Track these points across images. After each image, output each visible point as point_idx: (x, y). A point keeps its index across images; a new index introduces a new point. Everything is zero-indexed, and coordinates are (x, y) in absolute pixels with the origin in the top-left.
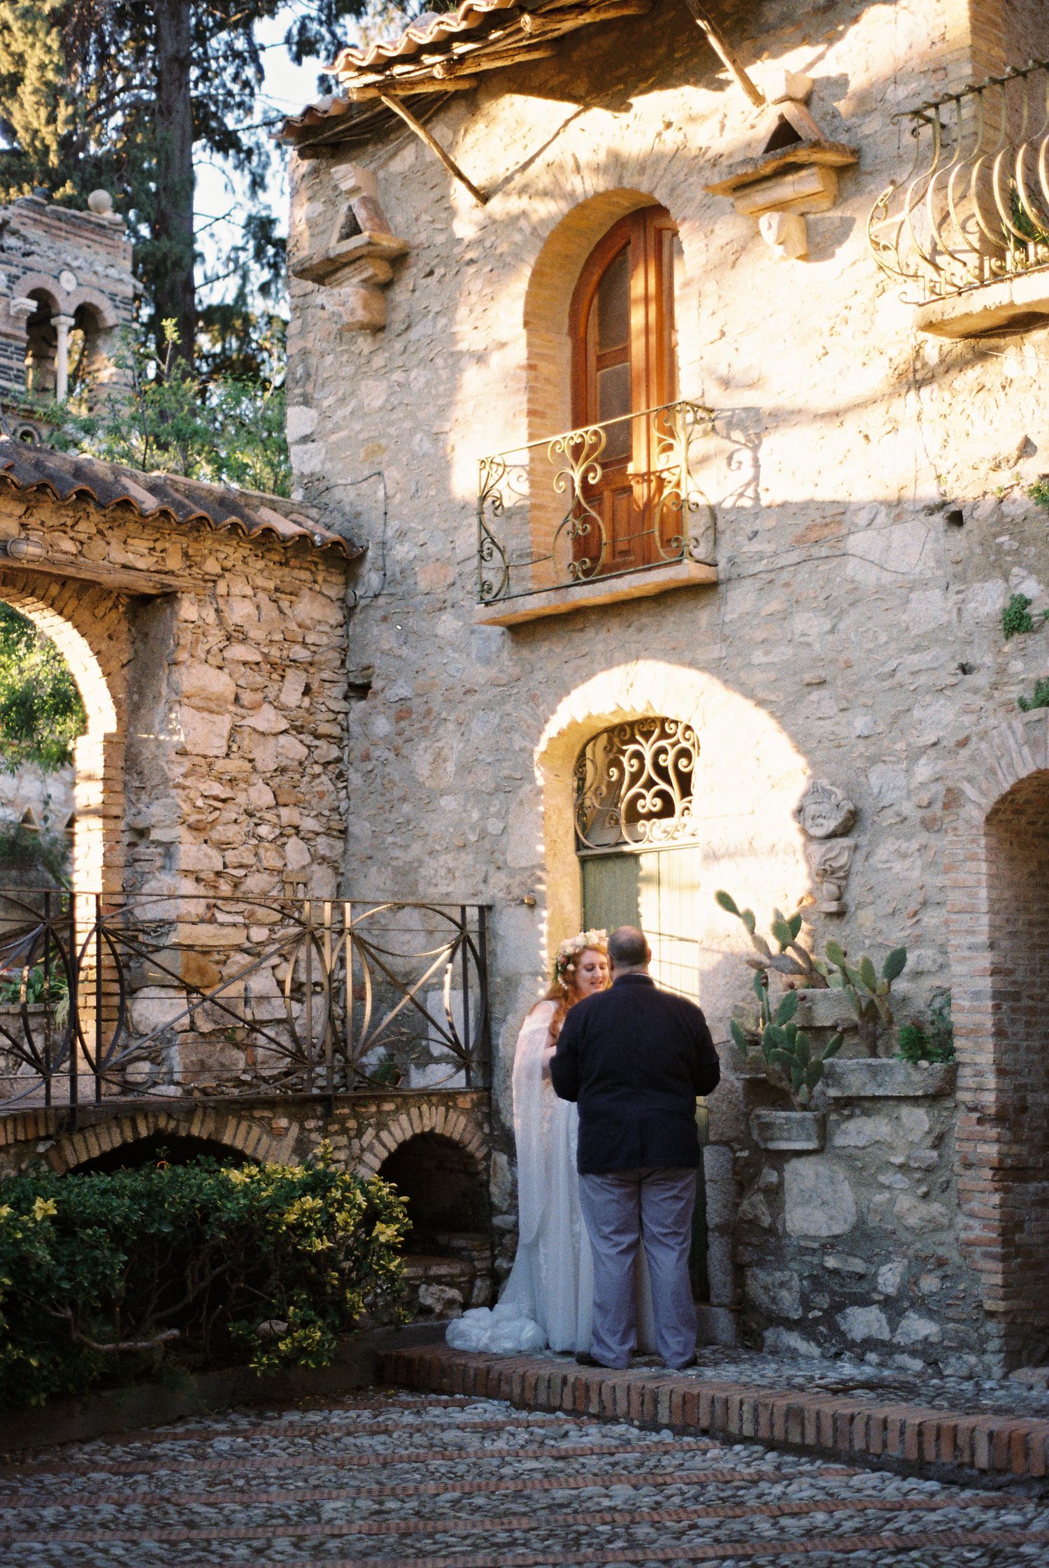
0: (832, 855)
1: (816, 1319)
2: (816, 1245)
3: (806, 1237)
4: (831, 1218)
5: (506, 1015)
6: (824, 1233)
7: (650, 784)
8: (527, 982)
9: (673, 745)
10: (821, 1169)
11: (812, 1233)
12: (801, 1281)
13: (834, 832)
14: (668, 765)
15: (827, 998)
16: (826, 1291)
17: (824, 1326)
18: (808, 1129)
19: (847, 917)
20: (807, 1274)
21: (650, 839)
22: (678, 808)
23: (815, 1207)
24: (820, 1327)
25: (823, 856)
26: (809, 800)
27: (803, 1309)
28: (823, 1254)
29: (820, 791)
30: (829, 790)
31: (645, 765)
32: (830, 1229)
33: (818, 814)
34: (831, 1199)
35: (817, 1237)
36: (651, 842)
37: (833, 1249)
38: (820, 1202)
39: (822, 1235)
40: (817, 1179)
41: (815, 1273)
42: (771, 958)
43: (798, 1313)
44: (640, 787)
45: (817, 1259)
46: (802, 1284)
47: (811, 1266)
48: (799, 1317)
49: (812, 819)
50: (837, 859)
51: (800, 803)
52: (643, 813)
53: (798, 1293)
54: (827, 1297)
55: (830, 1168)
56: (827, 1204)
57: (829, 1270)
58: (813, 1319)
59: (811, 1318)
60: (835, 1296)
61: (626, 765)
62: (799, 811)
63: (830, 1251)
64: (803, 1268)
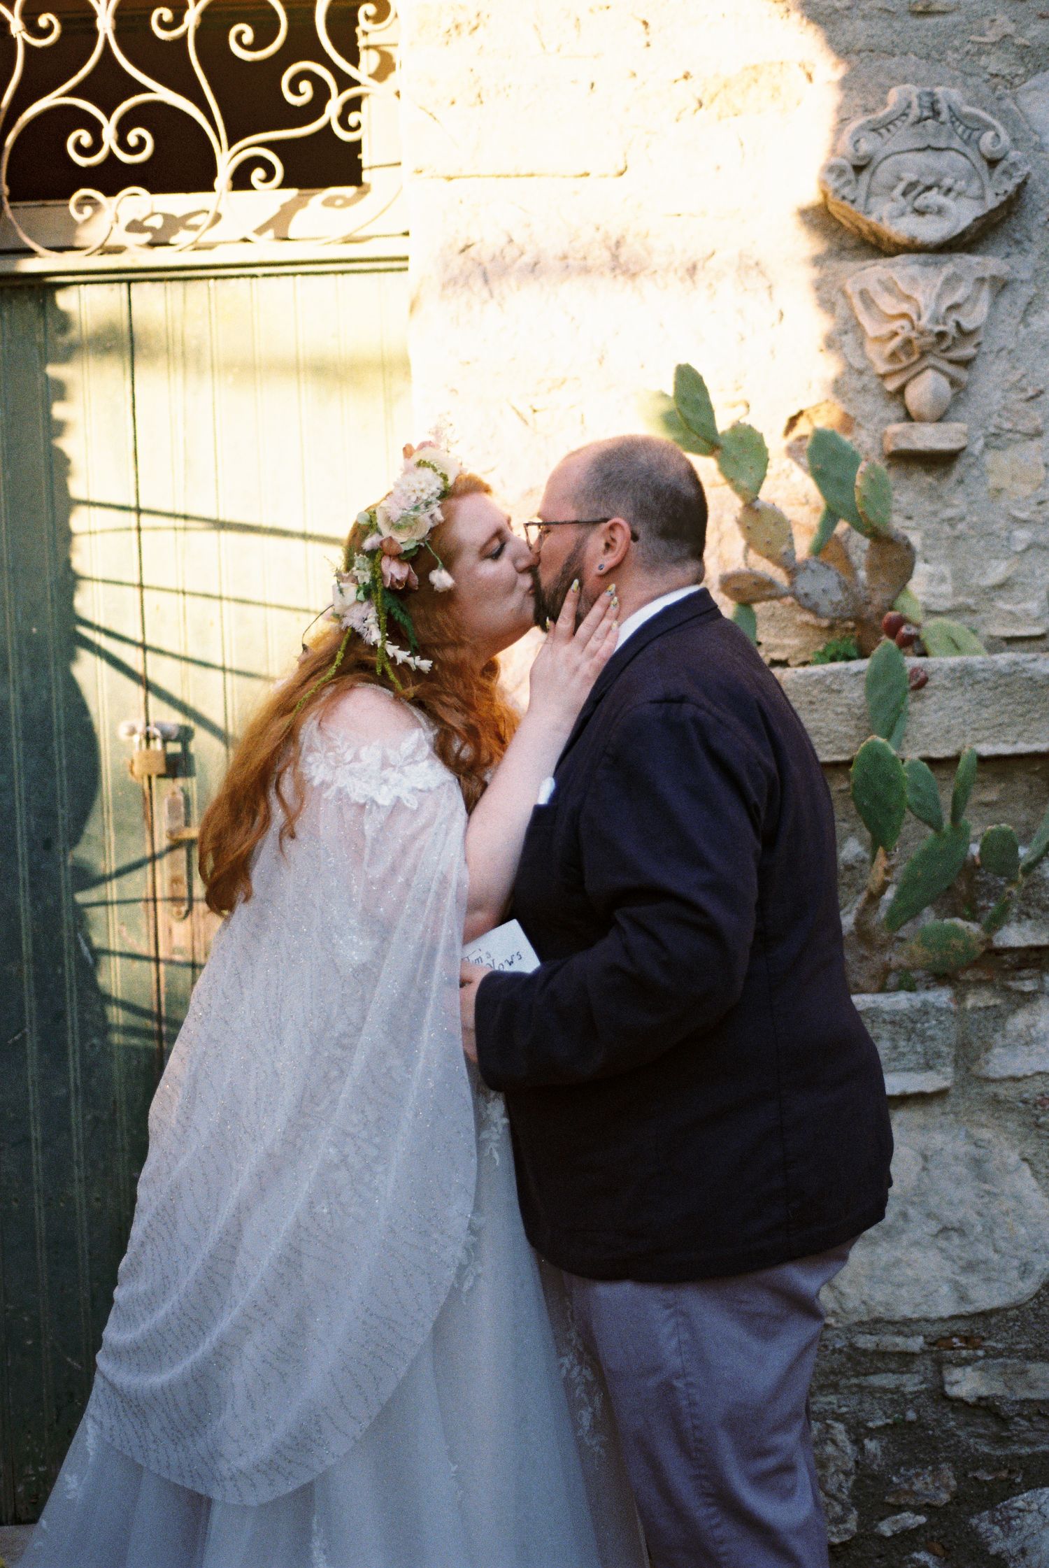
1: (908, 1538)
2: (916, 1344)
3: (876, 1324)
4: (970, 1267)
6: (946, 1307)
7: (108, 86)
10: (938, 1140)
11: (906, 1311)
12: (857, 1442)
13: (963, 234)
14: (184, 38)
15: (967, 681)
16: (946, 1459)
17: (930, 1551)
18: (932, 1039)
19: (959, 469)
20: (879, 1423)
21: (111, 242)
22: (226, 161)
23: (916, 1243)
24: (916, 1555)
25: (939, 296)
26: (902, 137)
27: (860, 1515)
28: (939, 1364)
29: (945, 116)
30: (967, 116)
31: (95, 33)
32: (963, 1298)
33: (929, 180)
34: (973, 1218)
35: (918, 1320)
36: (118, 250)
37: (976, 1348)
38: (933, 1227)
39: (933, 1315)
40: (924, 1169)
41: (911, 1415)
42: (793, 571)
43: (841, 1526)
44: (71, 93)
45: (917, 1378)
46: (862, 1449)
47: (898, 1398)
48: (847, 1538)
49: (904, 194)
50: (967, 307)
51: (865, 147)
52: (89, 169)
53: (847, 1474)
54: (948, 1474)
55: (969, 1136)
56: (961, 1231)
57: (959, 1405)
58: (895, 1535)
59: (889, 1534)
60: (975, 1469)
61: (16, 27)
62: (858, 169)
63: (964, 1353)
64: (866, 1406)
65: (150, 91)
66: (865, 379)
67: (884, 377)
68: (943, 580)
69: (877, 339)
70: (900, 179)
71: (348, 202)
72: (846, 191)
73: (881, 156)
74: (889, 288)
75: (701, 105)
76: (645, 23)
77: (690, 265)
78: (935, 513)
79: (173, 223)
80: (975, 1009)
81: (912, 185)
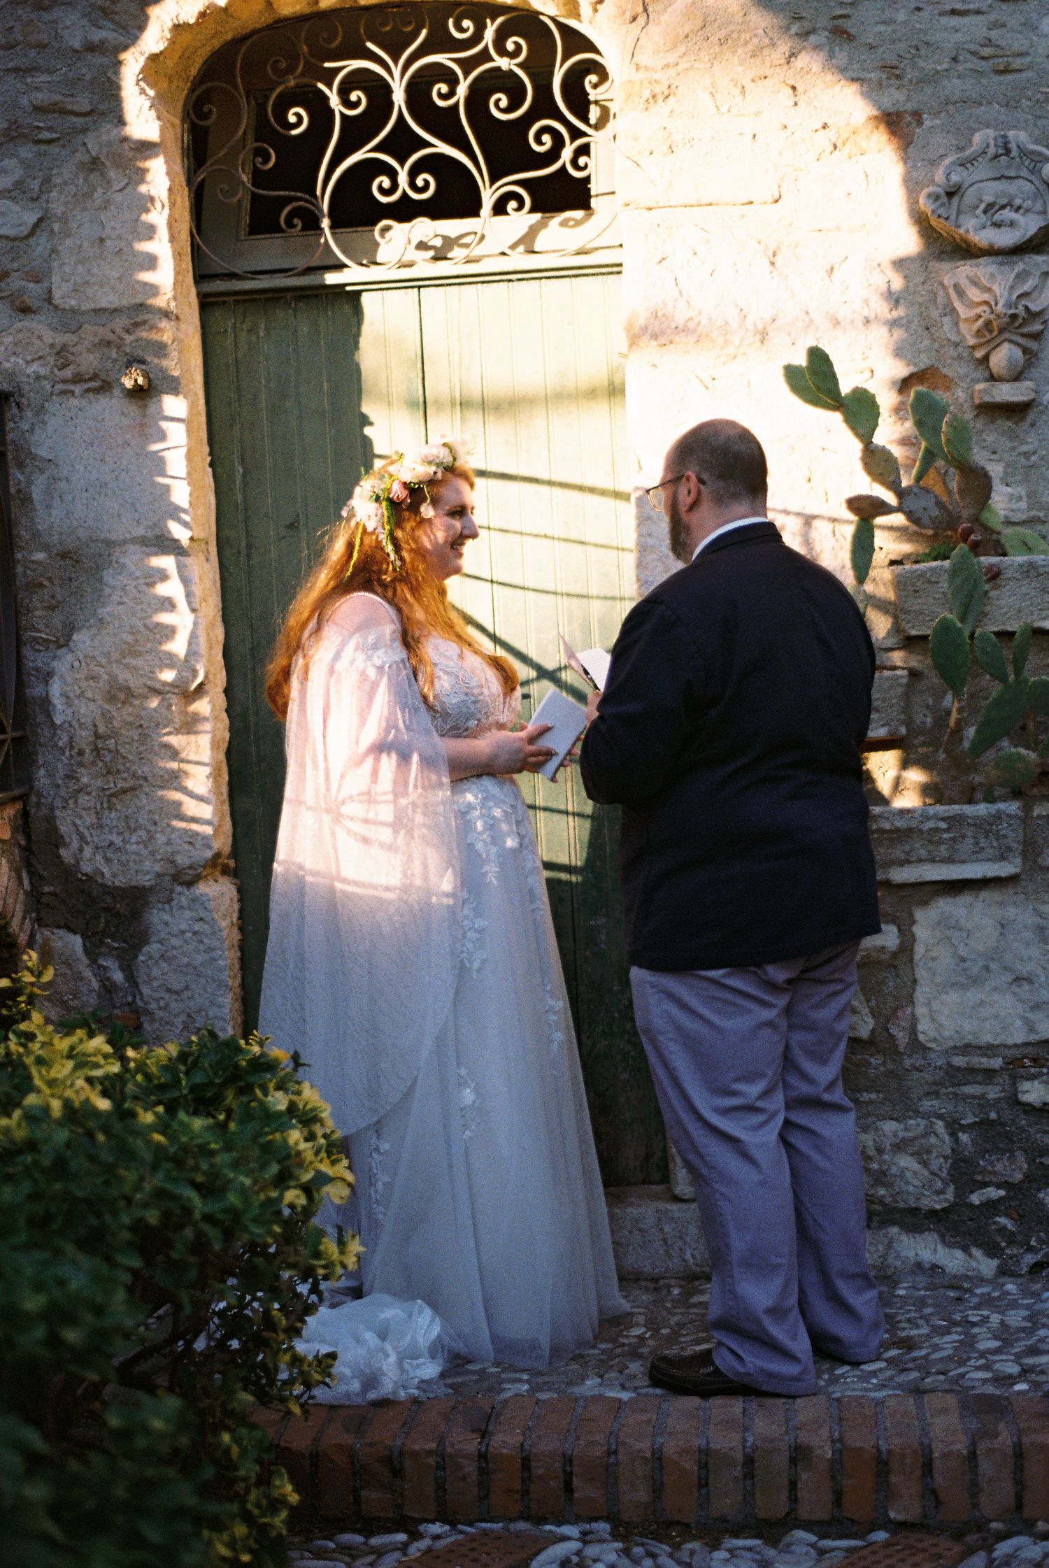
0: (1026, 287)
1: (991, 1206)
2: (997, 1063)
3: (967, 1049)
4: (1036, 1007)
5: (70, 630)
6: (1018, 1036)
7: (402, 143)
8: (130, 557)
9: (467, 66)
10: (1012, 912)
11: (987, 1038)
12: (953, 1135)
13: (1031, 240)
14: (456, 105)
15: (1033, 574)
16: (1019, 1149)
17: (1009, 1216)
18: (1004, 836)
19: (1031, 416)
20: (970, 1121)
21: (406, 258)
22: (488, 197)
23: (995, 989)
24: (998, 1219)
25: (1012, 288)
26: (982, 170)
27: (956, 1188)
28: (1015, 1079)
29: (1014, 153)
30: (1033, 152)
31: (391, 104)
32: (1032, 1030)
33: (1004, 201)
34: (1039, 971)
35: (998, 1046)
36: (410, 265)
37: (1043, 1066)
38: (1009, 977)
39: (1010, 1042)
40: (1001, 934)
41: (993, 1116)
42: (900, 493)
43: (942, 1197)
44: (375, 149)
45: (998, 1088)
46: (957, 1140)
47: (982, 1103)
48: (946, 1205)
49: (985, 212)
50: (1035, 295)
51: (955, 178)
52: (388, 205)
53: (946, 1158)
54: (1021, 1158)
55: (1035, 910)
56: (1029, 980)
57: (1029, 1109)
58: (982, 1204)
59: (977, 1203)
60: (1041, 1156)
61: (335, 101)
62: (950, 195)
63: (1033, 1070)
64: (960, 1109)
65: (433, 146)
66: (960, 349)
67: (973, 348)
68: (1020, 499)
69: (966, 320)
70: (981, 201)
71: (578, 223)
72: (940, 211)
73: (967, 184)
74: (975, 283)
75: (835, 147)
76: (794, 88)
77: (828, 268)
78: (1014, 449)
79: (449, 243)
80: (1040, 817)
81: (990, 206)
